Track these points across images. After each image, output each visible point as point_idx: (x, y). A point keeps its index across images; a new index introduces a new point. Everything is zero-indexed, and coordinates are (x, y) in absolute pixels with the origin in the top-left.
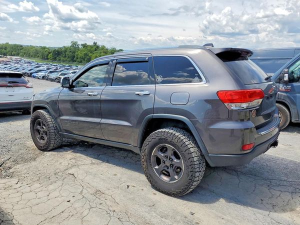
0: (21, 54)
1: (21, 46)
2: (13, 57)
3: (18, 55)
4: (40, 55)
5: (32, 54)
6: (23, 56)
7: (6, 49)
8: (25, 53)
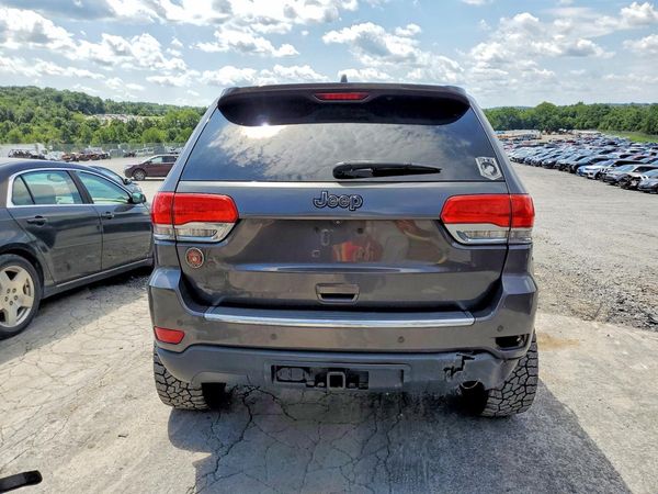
0: (602, 125)
1: (606, 107)
2: (583, 132)
3: (595, 126)
4: (644, 123)
5: (626, 123)
6: (605, 129)
7: (574, 117)
8: (610, 122)
